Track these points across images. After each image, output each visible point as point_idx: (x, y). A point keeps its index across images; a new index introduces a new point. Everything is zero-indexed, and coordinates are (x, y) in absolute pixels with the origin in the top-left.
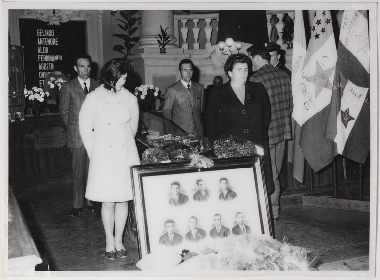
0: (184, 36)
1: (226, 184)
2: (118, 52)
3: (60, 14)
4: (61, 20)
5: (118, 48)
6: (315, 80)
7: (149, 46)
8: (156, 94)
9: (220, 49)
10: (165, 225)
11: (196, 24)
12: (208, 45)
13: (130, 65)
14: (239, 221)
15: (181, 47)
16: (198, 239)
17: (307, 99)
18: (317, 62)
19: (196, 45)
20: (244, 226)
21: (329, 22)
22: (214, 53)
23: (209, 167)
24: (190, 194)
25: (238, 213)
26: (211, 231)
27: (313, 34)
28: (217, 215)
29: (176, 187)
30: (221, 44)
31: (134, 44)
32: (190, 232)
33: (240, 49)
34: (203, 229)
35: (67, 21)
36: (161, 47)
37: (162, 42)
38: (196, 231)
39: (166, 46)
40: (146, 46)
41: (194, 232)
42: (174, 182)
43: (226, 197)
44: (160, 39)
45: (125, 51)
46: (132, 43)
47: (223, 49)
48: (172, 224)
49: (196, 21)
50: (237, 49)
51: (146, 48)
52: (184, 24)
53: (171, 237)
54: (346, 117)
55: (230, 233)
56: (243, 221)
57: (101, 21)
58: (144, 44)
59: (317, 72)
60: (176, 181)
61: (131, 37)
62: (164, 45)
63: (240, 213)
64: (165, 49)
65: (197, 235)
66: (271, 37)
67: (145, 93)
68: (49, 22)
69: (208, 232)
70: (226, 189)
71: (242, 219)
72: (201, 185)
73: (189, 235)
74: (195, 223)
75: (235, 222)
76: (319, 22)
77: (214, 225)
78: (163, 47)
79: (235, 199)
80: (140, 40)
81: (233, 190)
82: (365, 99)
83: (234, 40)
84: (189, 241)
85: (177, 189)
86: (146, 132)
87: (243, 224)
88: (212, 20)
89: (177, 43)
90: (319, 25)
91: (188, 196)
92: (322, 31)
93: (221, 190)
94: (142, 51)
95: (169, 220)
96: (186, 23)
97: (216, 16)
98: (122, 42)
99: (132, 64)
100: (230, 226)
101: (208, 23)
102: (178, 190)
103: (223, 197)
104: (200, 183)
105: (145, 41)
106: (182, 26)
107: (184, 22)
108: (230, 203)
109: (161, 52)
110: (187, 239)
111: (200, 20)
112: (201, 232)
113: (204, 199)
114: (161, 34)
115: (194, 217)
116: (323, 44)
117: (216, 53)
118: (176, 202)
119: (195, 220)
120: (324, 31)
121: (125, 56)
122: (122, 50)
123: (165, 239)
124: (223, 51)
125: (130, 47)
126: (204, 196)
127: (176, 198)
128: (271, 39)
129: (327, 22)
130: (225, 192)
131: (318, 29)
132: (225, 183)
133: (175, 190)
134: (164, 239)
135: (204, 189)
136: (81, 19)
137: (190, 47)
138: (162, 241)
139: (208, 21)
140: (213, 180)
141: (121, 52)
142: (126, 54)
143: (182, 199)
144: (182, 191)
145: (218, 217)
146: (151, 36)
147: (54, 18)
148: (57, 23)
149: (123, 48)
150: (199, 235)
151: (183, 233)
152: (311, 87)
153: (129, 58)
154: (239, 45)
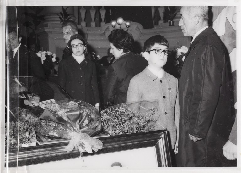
0: (83, 16)
5: (27, 24)
7: (52, 22)
8: (54, 60)
9: (113, 26)
12: (103, 24)
13: (38, 39)
15: (80, 24)
18: (227, 20)
19: (93, 24)
22: (107, 30)
23: (96, 150)
30: (114, 23)
31: (40, 22)
33: (129, 26)
37: (63, 19)
40: (49, 22)
44: (61, 16)
45: (33, 27)
47: (114, 27)
50: (127, 27)
51: (49, 24)
59: (226, 31)
66: (154, 18)
67: (43, 59)
80: (44, 18)
83: (123, 20)
86: (25, 97)
89: (77, 21)
94: (46, 26)
105: (49, 18)
114: (63, 13)
117: (109, 30)
121: (33, 31)
122: (31, 27)
125: (37, 23)
128: (154, 20)
137: (88, 25)
142: (34, 29)
146: (54, 14)
153: (36, 32)
154: (128, 24)
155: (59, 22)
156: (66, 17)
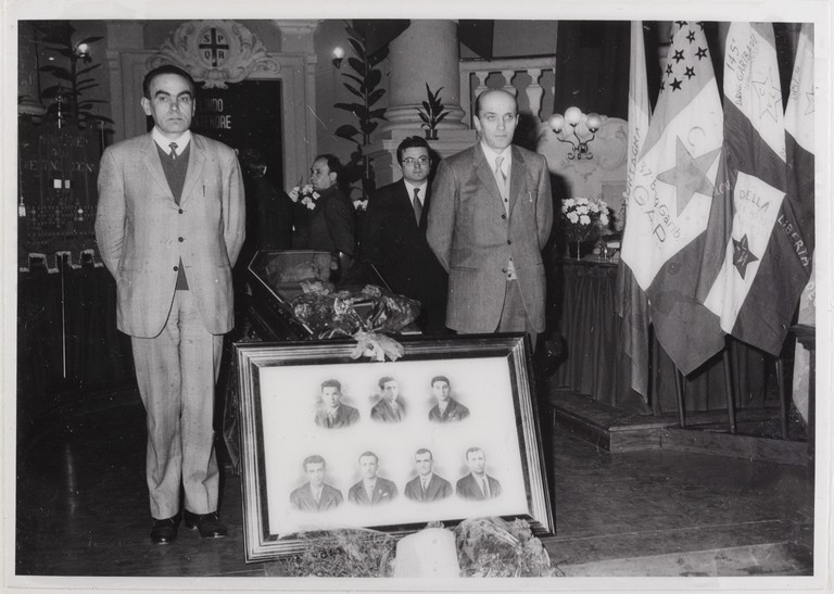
1: (446, 390)
2: (345, 140)
3: (226, 66)
4: (228, 77)
5: (345, 132)
6: (675, 177)
7: (403, 127)
9: (554, 131)
10: (304, 466)
11: (508, 80)
13: (371, 167)
14: (474, 466)
16: (377, 499)
17: (661, 220)
18: (678, 140)
20: (485, 478)
21: (705, 55)
22: (542, 139)
24: (364, 406)
25: (472, 450)
26: (408, 484)
27: (668, 80)
28: (422, 451)
29: (332, 390)
30: (557, 121)
31: (376, 124)
32: (361, 482)
33: (596, 130)
34: (391, 479)
35: (240, 79)
36: (427, 127)
37: (430, 118)
38: (374, 482)
39: (437, 127)
40: (397, 127)
41: (369, 486)
42: (328, 379)
43: (445, 418)
44: (425, 111)
45: (359, 138)
46: (372, 120)
47: (560, 131)
48: (319, 466)
49: (508, 75)
50: (591, 130)
51: (396, 130)
52: (482, 80)
53: (316, 492)
54: (743, 254)
55: (452, 491)
56: (482, 468)
57: (311, 79)
58: (394, 123)
59: (679, 160)
60: (335, 378)
61: (372, 109)
62: (434, 124)
63: (477, 449)
64: (435, 132)
65: (375, 492)
68: (203, 83)
69: (401, 486)
70: (446, 400)
71: (482, 462)
72: (389, 388)
73: (357, 491)
74: (373, 467)
75: (465, 468)
76: (679, 56)
77: (414, 472)
78: (433, 127)
79: (466, 421)
80: (386, 115)
81: (461, 402)
82: (779, 217)
83: (583, 112)
84: (358, 502)
85: (335, 394)
87: (482, 473)
88: (543, 71)
89: (466, 119)
90: (681, 60)
91: (360, 411)
92: (687, 74)
93: (433, 400)
94: (388, 136)
95: (314, 457)
96: (486, 80)
97: (550, 62)
98: (352, 119)
99: (372, 163)
100: (452, 476)
101: (535, 79)
102: (335, 397)
103: (439, 417)
104: (387, 384)
105: (397, 116)
106: (479, 84)
107: (482, 76)
108: (454, 427)
109: (428, 138)
110: (353, 498)
111: (516, 72)
112: (386, 488)
113: (393, 417)
114: (427, 101)
115: (370, 454)
116: (689, 102)
117: (546, 140)
118: (331, 420)
119: (371, 459)
120: (693, 74)
121: (359, 147)
122: (353, 137)
123: (302, 496)
124: (560, 136)
125: (368, 129)
126: (395, 412)
127: (333, 412)
129: (700, 54)
130: (443, 406)
131: (678, 71)
132: (443, 387)
133: (330, 396)
134: (300, 497)
135: (395, 398)
136: (271, 75)
138: (296, 499)
139: (534, 73)
140: (416, 379)
141: (353, 140)
142: (362, 143)
143: (344, 415)
144: (347, 400)
145: (427, 456)
146: (407, 106)
147: (215, 75)
148: (221, 84)
149: (357, 132)
150: (380, 491)
151: (344, 485)
152: (668, 193)
153: (366, 151)
154: (594, 122)
155: (419, 126)
156: (436, 112)
